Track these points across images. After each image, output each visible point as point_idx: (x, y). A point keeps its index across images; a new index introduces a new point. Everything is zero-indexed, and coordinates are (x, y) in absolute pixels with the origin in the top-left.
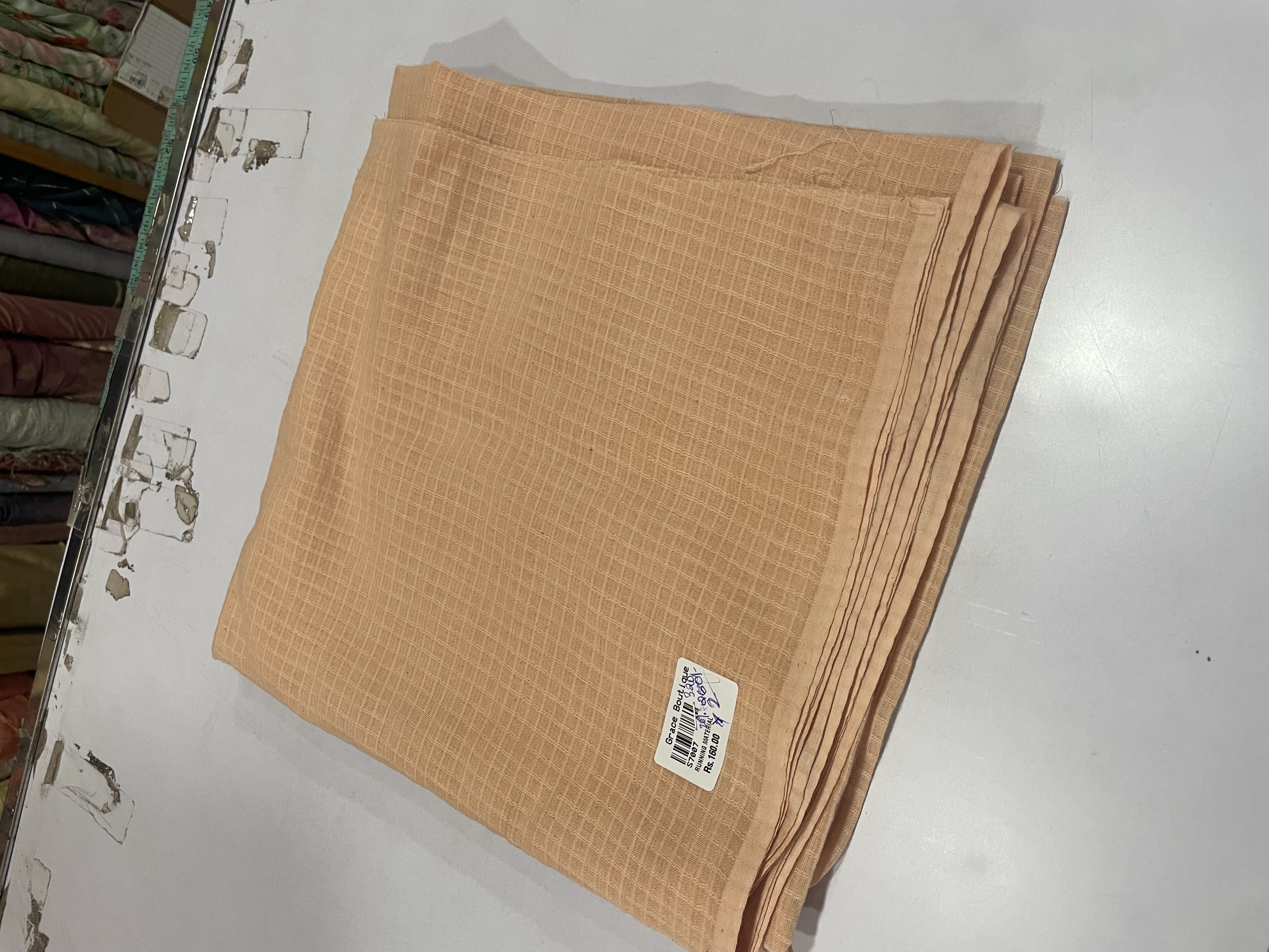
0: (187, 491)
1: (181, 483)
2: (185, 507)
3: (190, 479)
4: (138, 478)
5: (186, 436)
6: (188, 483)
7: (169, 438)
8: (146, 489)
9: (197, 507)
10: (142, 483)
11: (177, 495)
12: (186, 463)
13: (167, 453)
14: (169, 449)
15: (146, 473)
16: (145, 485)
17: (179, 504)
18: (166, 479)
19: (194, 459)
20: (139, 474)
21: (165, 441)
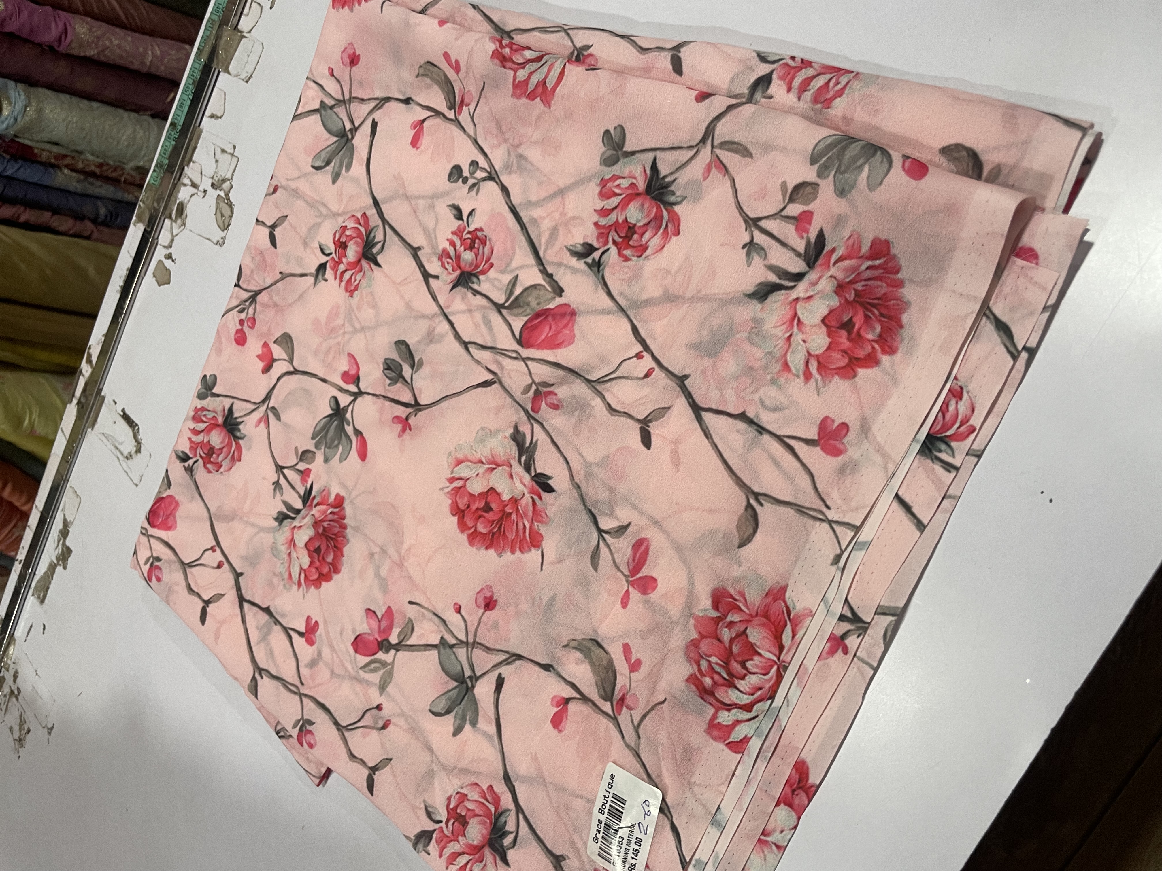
0: (226, 201)
1: (222, 194)
2: (222, 216)
3: (229, 191)
4: (190, 183)
5: (232, 151)
6: (227, 195)
7: (218, 151)
8: (194, 194)
9: (231, 217)
10: (192, 188)
11: (217, 203)
12: (229, 176)
13: (214, 166)
14: (217, 161)
15: (197, 181)
16: (194, 190)
17: (218, 212)
18: (211, 188)
19: (235, 173)
20: (191, 180)
21: (215, 154)
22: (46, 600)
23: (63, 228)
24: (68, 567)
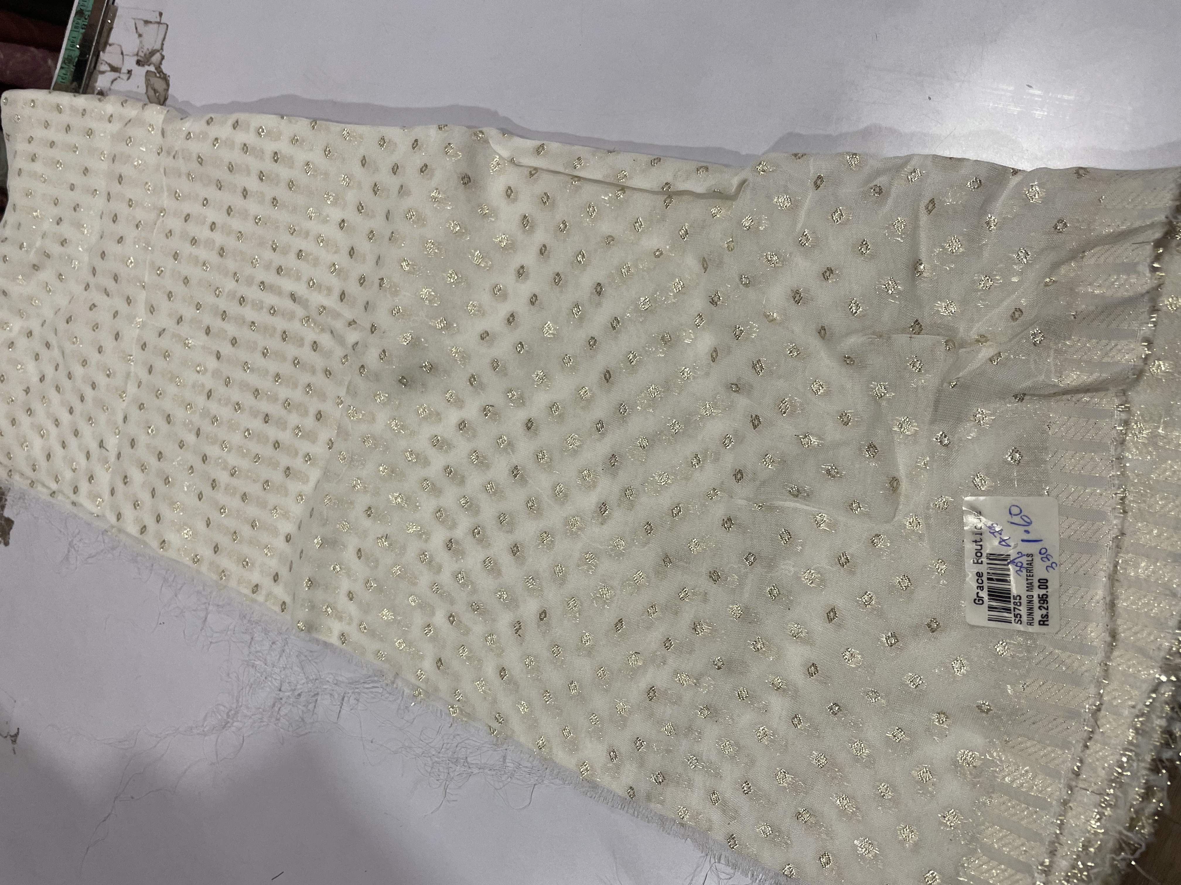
0: (158, 75)
1: (152, 68)
2: (155, 91)
3: (161, 63)
4: (109, 69)
5: (159, 20)
6: (158, 68)
7: (140, 25)
8: (115, 79)
9: (167, 90)
10: (113, 73)
11: (147, 80)
12: (158, 46)
13: (137, 41)
14: (140, 36)
15: (116, 63)
16: (114, 75)
17: (150, 89)
18: (136, 67)
19: (165, 43)
20: (110, 65)
21: (136, 29)
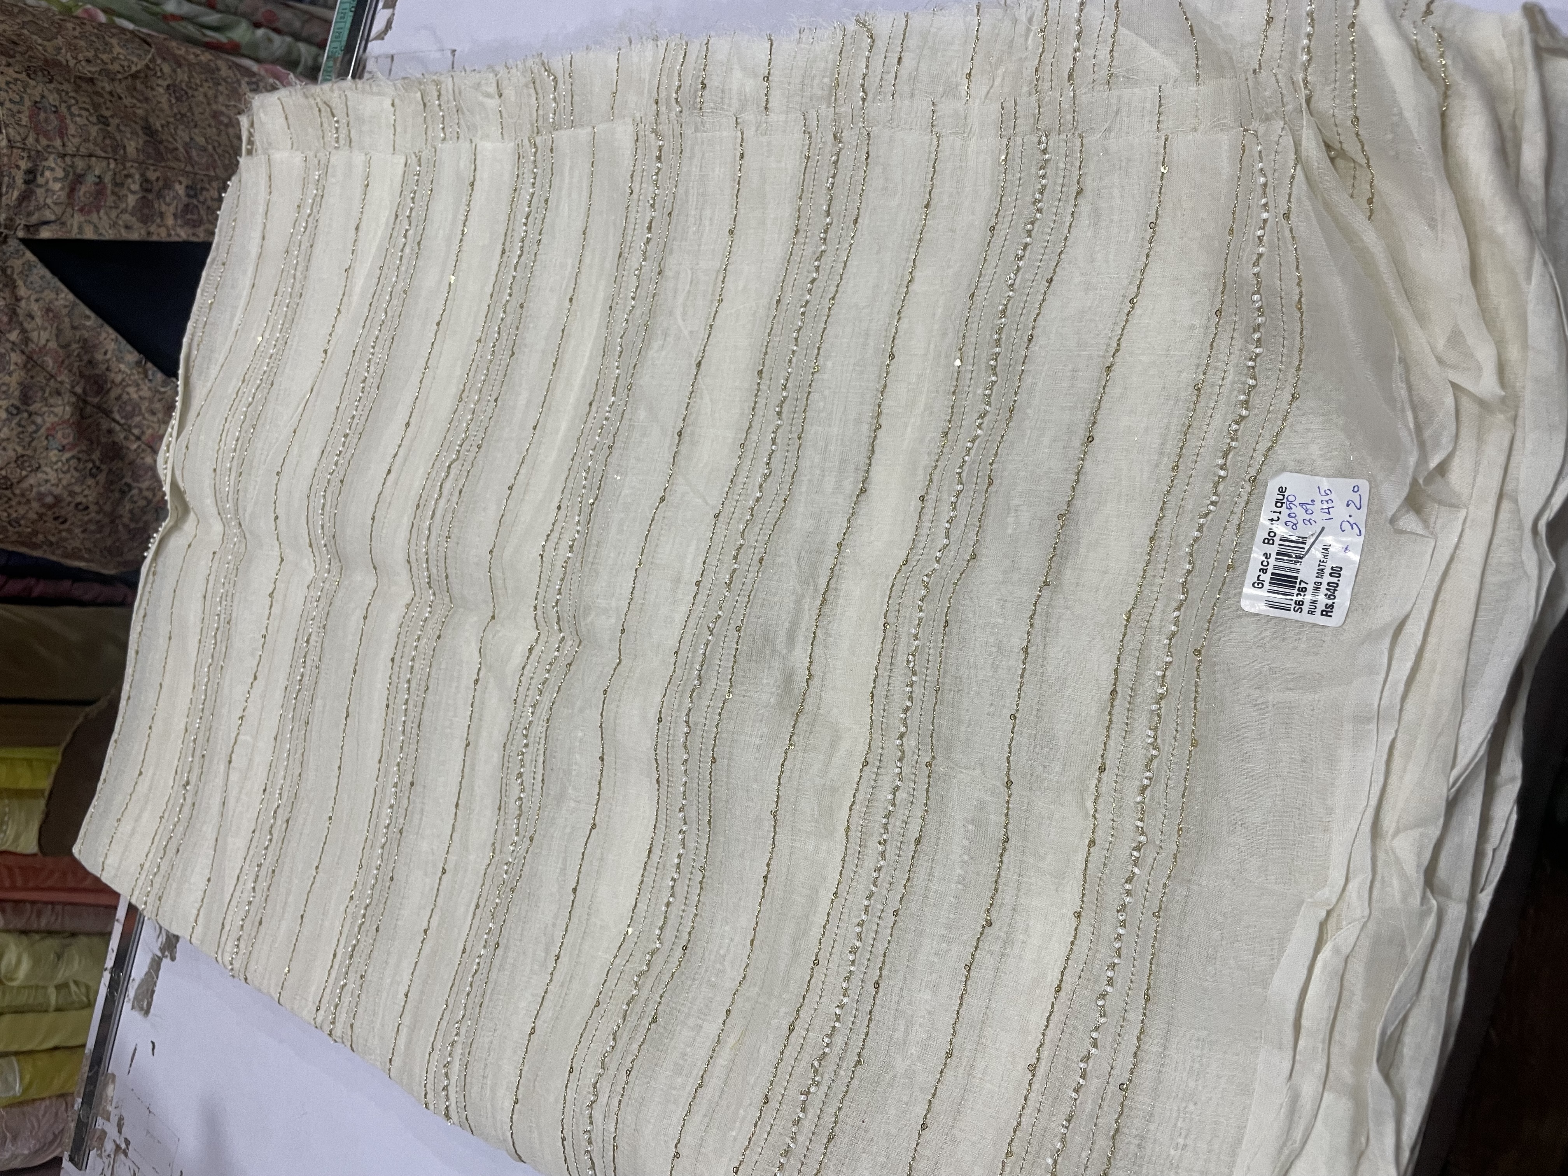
22: (152, 1010)
23: (87, 597)
24: (178, 955)
